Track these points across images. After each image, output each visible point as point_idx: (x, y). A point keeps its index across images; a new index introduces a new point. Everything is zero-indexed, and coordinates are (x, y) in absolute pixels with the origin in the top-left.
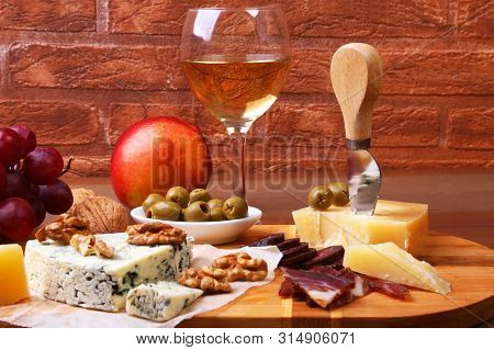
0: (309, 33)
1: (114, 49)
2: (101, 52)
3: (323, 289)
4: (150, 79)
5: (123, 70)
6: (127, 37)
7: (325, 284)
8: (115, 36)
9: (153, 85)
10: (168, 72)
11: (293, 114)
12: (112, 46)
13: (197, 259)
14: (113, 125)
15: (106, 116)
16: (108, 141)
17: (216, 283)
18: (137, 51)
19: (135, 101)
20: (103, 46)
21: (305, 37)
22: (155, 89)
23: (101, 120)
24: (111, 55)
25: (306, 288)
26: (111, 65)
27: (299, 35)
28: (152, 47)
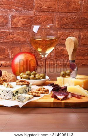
0: (66, 27)
1: (12, 32)
2: (9, 32)
3: (61, 96)
4: (22, 40)
5: (14, 38)
6: (16, 28)
7: (61, 95)
8: (13, 28)
9: (23, 42)
10: (27, 38)
11: (62, 50)
12: (12, 31)
13: (33, 89)
14: (12, 53)
15: (10, 50)
16: (10, 57)
17: (37, 94)
18: (19, 32)
19: (18, 46)
20: (9, 31)
21: (65, 28)
22: (23, 43)
23: (8, 51)
24: (11, 33)
25: (57, 96)
26: (11, 36)
27: (63, 28)
28: (23, 31)
